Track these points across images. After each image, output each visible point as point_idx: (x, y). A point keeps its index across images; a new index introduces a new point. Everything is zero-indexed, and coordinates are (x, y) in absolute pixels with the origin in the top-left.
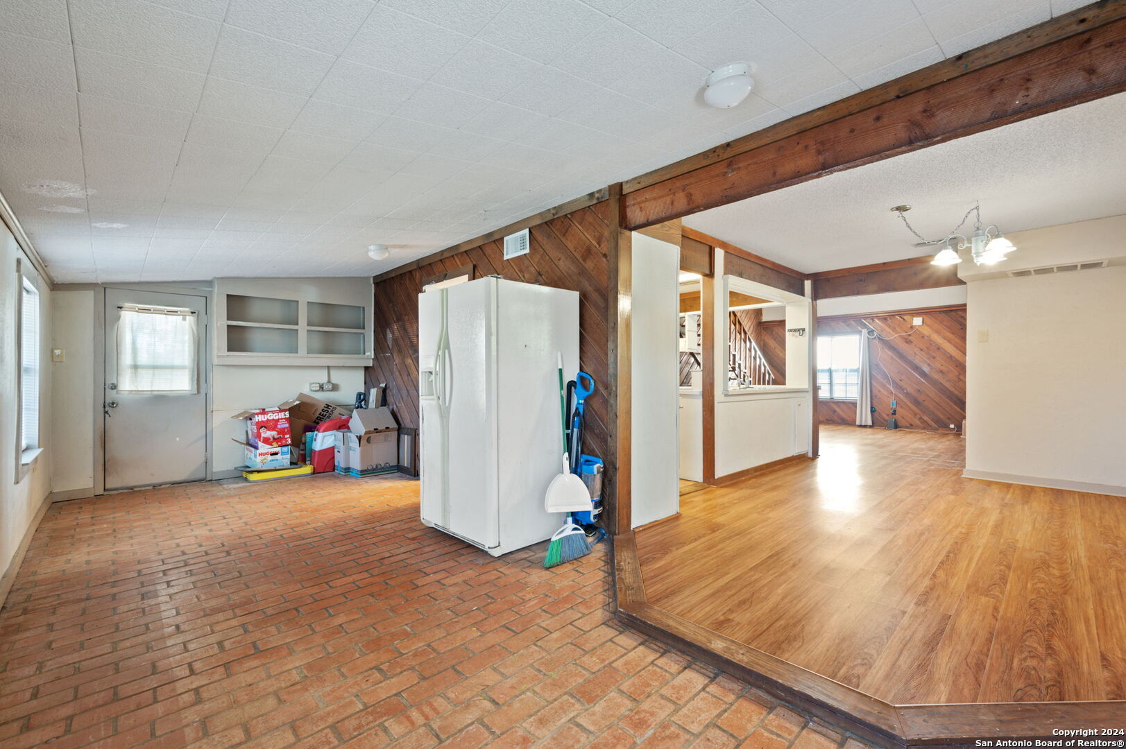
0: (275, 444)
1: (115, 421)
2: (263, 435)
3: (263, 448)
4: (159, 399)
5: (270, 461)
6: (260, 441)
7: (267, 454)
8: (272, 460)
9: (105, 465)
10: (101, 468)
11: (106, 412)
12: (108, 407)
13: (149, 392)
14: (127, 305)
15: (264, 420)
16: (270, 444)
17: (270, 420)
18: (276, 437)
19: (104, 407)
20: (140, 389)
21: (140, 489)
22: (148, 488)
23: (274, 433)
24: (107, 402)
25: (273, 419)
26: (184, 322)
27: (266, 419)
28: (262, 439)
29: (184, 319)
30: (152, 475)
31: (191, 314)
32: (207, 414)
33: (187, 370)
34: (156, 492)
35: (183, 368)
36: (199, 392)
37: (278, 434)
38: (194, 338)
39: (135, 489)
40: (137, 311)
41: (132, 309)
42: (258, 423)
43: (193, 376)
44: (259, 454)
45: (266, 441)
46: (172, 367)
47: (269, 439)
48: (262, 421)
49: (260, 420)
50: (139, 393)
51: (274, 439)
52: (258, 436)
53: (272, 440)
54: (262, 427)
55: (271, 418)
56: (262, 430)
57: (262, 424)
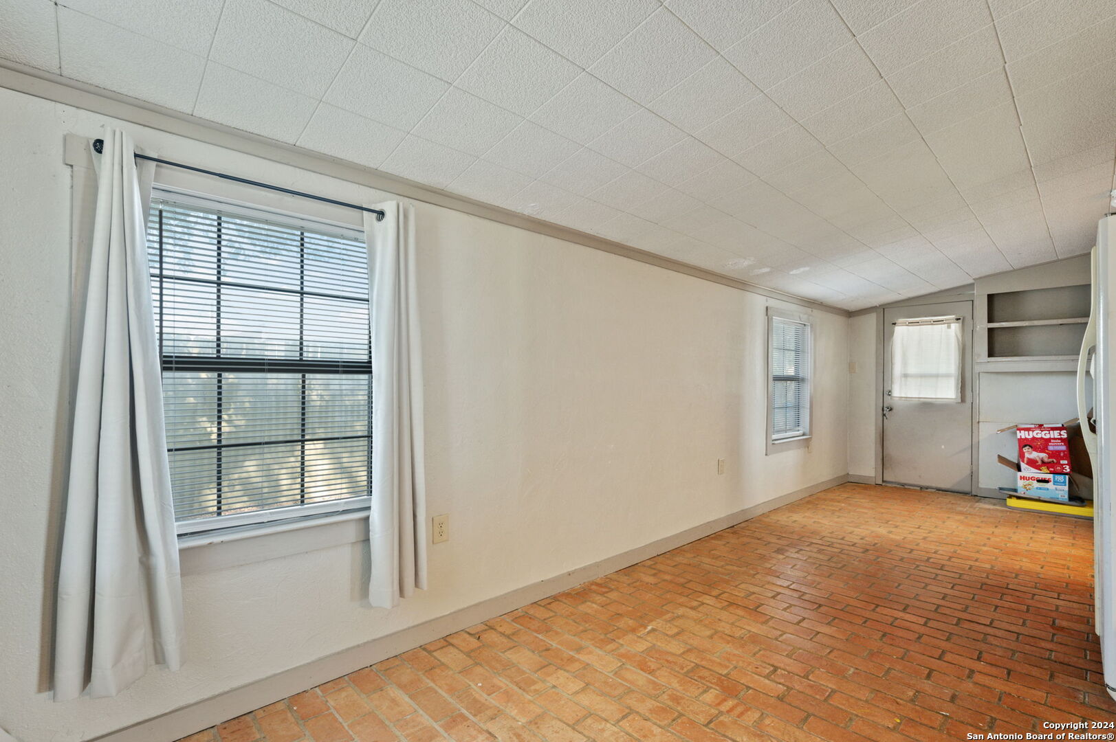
0: (1044, 469)
1: (891, 424)
2: (1027, 455)
3: (1027, 471)
4: (927, 407)
5: (1037, 488)
6: (1023, 462)
7: (1032, 478)
8: (1040, 489)
9: (884, 461)
10: (880, 462)
11: (884, 415)
12: (886, 411)
13: (917, 399)
14: (901, 320)
15: (1028, 437)
16: (1038, 468)
17: (1037, 439)
18: (1046, 460)
19: (883, 410)
20: (908, 396)
21: (908, 487)
22: (915, 488)
23: (1043, 455)
24: (885, 406)
25: (1042, 438)
26: (949, 330)
27: (1031, 437)
28: (1025, 459)
29: (949, 327)
30: (920, 476)
31: (955, 321)
32: (974, 423)
33: (953, 379)
34: (922, 494)
35: (948, 376)
36: (963, 400)
37: (1049, 458)
38: (959, 344)
39: (906, 487)
40: (907, 325)
41: (904, 324)
42: (1020, 440)
43: (958, 384)
44: (1021, 478)
45: (1032, 463)
46: (937, 376)
47: (1037, 462)
48: (1026, 439)
49: (1023, 437)
50: (908, 399)
51: (1044, 463)
52: (1022, 455)
53: (1040, 463)
54: (1025, 446)
55: (1039, 436)
56: (1026, 450)
57: (1026, 442)
